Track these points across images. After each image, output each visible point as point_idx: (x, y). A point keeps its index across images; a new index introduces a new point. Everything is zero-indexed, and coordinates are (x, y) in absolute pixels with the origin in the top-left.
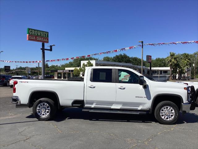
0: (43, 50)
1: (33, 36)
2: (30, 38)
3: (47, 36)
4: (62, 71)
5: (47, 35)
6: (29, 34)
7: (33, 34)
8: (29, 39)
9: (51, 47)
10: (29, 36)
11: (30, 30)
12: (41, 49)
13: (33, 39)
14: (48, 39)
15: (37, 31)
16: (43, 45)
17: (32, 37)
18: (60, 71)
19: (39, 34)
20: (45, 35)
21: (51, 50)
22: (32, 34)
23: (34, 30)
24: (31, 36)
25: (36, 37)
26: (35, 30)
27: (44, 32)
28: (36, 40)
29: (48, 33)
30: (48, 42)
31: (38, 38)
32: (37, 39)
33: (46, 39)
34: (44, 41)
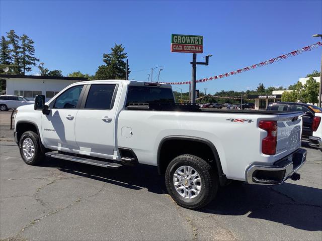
0: (194, 63)
1: (179, 45)
2: (174, 49)
3: (200, 43)
4: (265, 97)
5: (200, 41)
6: (173, 42)
7: (178, 42)
8: (173, 51)
9: (207, 58)
10: (173, 45)
11: (175, 37)
12: (191, 63)
13: (178, 49)
14: (202, 47)
15: (185, 36)
16: (194, 57)
17: (177, 46)
18: (263, 97)
19: (188, 41)
20: (198, 40)
21: (207, 63)
22: (177, 43)
23: (180, 35)
24: (176, 45)
25: (183, 46)
26: (182, 36)
27: (195, 36)
28: (183, 51)
29: (202, 37)
30: (201, 52)
31: (186, 48)
32: (185, 49)
33: (200, 47)
34: (196, 50)
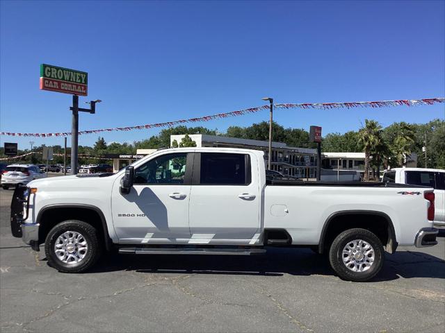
0: (75, 110)
1: (53, 81)
2: (47, 85)
3: (83, 82)
4: (129, 156)
5: (83, 79)
6: (44, 75)
7: (52, 76)
8: (45, 88)
9: (93, 104)
10: (44, 80)
11: (47, 68)
12: (71, 108)
13: (52, 86)
14: (86, 88)
15: (63, 69)
16: (76, 101)
17: (51, 82)
18: (126, 156)
19: (67, 77)
20: (80, 78)
21: (92, 111)
22: (50, 77)
23: (54, 67)
24: (49, 81)
25: (59, 84)
26: (58, 69)
27: (76, 72)
28: (59, 90)
29: (86, 74)
30: (85, 94)
31: (64, 86)
32: (62, 88)
33: (83, 88)
34: (78, 91)
